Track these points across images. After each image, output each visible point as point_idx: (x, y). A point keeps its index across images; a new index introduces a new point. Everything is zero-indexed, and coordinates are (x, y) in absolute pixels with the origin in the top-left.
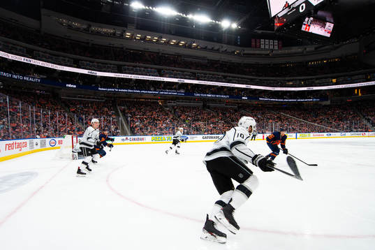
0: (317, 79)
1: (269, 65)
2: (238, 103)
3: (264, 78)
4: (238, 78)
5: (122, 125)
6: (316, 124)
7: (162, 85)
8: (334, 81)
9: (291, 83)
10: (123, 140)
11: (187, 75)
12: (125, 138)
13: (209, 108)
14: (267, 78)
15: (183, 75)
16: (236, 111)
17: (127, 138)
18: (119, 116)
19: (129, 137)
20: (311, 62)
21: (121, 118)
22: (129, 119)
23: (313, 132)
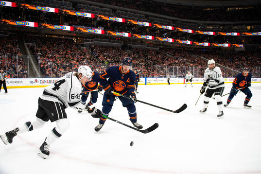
0: (234, 25)
1: (192, 7)
2: (159, 45)
3: (186, 20)
4: (160, 18)
5: (31, 65)
6: (232, 69)
7: (78, 20)
8: (249, 28)
9: (211, 27)
10: (32, 82)
11: (106, 11)
12: (34, 79)
13: (130, 48)
14: (188, 20)
15: (102, 10)
16: (158, 53)
17: (36, 81)
18: (26, 54)
19: (39, 79)
20: (230, 7)
21: (29, 57)
22: (39, 58)
23: (229, 76)
